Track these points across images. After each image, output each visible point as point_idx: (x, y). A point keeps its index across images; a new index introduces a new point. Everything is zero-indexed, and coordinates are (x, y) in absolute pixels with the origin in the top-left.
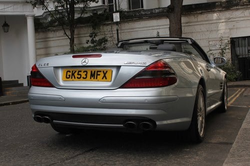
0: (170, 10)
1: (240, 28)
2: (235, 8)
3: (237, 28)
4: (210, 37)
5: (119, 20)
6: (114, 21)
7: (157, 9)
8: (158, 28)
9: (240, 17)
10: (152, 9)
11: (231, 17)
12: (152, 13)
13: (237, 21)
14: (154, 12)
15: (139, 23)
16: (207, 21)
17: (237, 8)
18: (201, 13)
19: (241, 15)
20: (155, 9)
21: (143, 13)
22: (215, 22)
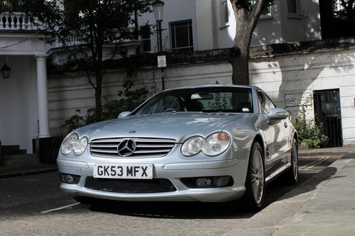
0: (234, 54)
1: (325, 78)
2: (319, 51)
3: (321, 78)
4: (286, 89)
5: (165, 65)
6: (159, 66)
7: (215, 50)
8: (216, 75)
9: (325, 63)
10: (208, 51)
11: (314, 63)
12: (208, 56)
14: (211, 54)
15: (190, 68)
16: (282, 67)
17: (322, 50)
18: (274, 58)
19: (327, 61)
20: (212, 50)
21: (196, 56)
22: (293, 68)
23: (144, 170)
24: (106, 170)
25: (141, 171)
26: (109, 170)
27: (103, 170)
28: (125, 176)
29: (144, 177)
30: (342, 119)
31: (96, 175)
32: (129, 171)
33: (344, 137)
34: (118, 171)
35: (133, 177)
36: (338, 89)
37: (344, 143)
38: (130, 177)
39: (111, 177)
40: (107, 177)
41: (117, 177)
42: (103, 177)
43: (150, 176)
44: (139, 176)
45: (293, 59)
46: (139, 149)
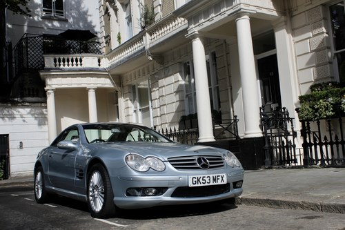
24: (198, 180)
25: (221, 179)
26: (201, 180)
27: (196, 180)
28: (211, 184)
29: (223, 183)
30: (10, 158)
31: (191, 185)
32: (214, 179)
34: (207, 180)
36: (8, 135)
38: (215, 184)
39: (202, 185)
40: (199, 185)
41: (206, 184)
42: (196, 185)
43: (225, 181)
44: (219, 182)
46: (211, 163)
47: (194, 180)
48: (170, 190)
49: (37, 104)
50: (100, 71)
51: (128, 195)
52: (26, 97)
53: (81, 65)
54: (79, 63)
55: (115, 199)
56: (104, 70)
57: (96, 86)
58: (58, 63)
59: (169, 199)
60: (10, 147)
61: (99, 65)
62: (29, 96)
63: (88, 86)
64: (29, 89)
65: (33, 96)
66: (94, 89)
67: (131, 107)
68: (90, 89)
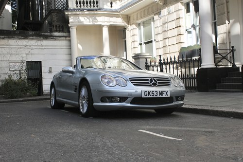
1: (34, 54)
2: (31, 38)
3: (32, 54)
4: (10, 59)
9: (34, 46)
11: (27, 44)
13: (32, 49)
16: (8, 45)
18: (3, 38)
19: (35, 44)
22: (15, 47)
23: (167, 93)
24: (149, 93)
25: (165, 93)
26: (151, 93)
27: (147, 93)
28: (158, 96)
29: (167, 96)
30: (43, 80)
31: (143, 96)
32: (161, 93)
33: (44, 90)
34: (155, 94)
35: (162, 96)
36: (41, 62)
37: (44, 93)
38: (161, 96)
39: (151, 97)
40: (149, 97)
41: (155, 96)
42: (147, 97)
43: (169, 95)
44: (164, 96)
45: (15, 40)
46: (159, 83)
47: (146, 93)
48: (129, 100)
49: (62, 38)
50: (113, 11)
51: (102, 101)
52: (54, 32)
53: (97, 6)
54: (95, 5)
55: (95, 104)
56: (116, 11)
57: (109, 24)
58: (79, 5)
59: (129, 105)
60: (42, 72)
61: (112, 7)
62: (56, 31)
63: (102, 24)
64: (56, 26)
65: (60, 31)
66: (107, 26)
67: (137, 41)
68: (104, 26)
